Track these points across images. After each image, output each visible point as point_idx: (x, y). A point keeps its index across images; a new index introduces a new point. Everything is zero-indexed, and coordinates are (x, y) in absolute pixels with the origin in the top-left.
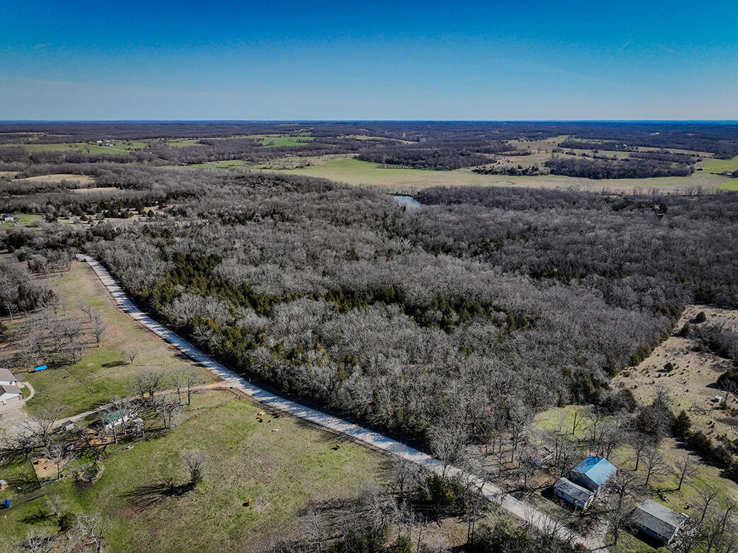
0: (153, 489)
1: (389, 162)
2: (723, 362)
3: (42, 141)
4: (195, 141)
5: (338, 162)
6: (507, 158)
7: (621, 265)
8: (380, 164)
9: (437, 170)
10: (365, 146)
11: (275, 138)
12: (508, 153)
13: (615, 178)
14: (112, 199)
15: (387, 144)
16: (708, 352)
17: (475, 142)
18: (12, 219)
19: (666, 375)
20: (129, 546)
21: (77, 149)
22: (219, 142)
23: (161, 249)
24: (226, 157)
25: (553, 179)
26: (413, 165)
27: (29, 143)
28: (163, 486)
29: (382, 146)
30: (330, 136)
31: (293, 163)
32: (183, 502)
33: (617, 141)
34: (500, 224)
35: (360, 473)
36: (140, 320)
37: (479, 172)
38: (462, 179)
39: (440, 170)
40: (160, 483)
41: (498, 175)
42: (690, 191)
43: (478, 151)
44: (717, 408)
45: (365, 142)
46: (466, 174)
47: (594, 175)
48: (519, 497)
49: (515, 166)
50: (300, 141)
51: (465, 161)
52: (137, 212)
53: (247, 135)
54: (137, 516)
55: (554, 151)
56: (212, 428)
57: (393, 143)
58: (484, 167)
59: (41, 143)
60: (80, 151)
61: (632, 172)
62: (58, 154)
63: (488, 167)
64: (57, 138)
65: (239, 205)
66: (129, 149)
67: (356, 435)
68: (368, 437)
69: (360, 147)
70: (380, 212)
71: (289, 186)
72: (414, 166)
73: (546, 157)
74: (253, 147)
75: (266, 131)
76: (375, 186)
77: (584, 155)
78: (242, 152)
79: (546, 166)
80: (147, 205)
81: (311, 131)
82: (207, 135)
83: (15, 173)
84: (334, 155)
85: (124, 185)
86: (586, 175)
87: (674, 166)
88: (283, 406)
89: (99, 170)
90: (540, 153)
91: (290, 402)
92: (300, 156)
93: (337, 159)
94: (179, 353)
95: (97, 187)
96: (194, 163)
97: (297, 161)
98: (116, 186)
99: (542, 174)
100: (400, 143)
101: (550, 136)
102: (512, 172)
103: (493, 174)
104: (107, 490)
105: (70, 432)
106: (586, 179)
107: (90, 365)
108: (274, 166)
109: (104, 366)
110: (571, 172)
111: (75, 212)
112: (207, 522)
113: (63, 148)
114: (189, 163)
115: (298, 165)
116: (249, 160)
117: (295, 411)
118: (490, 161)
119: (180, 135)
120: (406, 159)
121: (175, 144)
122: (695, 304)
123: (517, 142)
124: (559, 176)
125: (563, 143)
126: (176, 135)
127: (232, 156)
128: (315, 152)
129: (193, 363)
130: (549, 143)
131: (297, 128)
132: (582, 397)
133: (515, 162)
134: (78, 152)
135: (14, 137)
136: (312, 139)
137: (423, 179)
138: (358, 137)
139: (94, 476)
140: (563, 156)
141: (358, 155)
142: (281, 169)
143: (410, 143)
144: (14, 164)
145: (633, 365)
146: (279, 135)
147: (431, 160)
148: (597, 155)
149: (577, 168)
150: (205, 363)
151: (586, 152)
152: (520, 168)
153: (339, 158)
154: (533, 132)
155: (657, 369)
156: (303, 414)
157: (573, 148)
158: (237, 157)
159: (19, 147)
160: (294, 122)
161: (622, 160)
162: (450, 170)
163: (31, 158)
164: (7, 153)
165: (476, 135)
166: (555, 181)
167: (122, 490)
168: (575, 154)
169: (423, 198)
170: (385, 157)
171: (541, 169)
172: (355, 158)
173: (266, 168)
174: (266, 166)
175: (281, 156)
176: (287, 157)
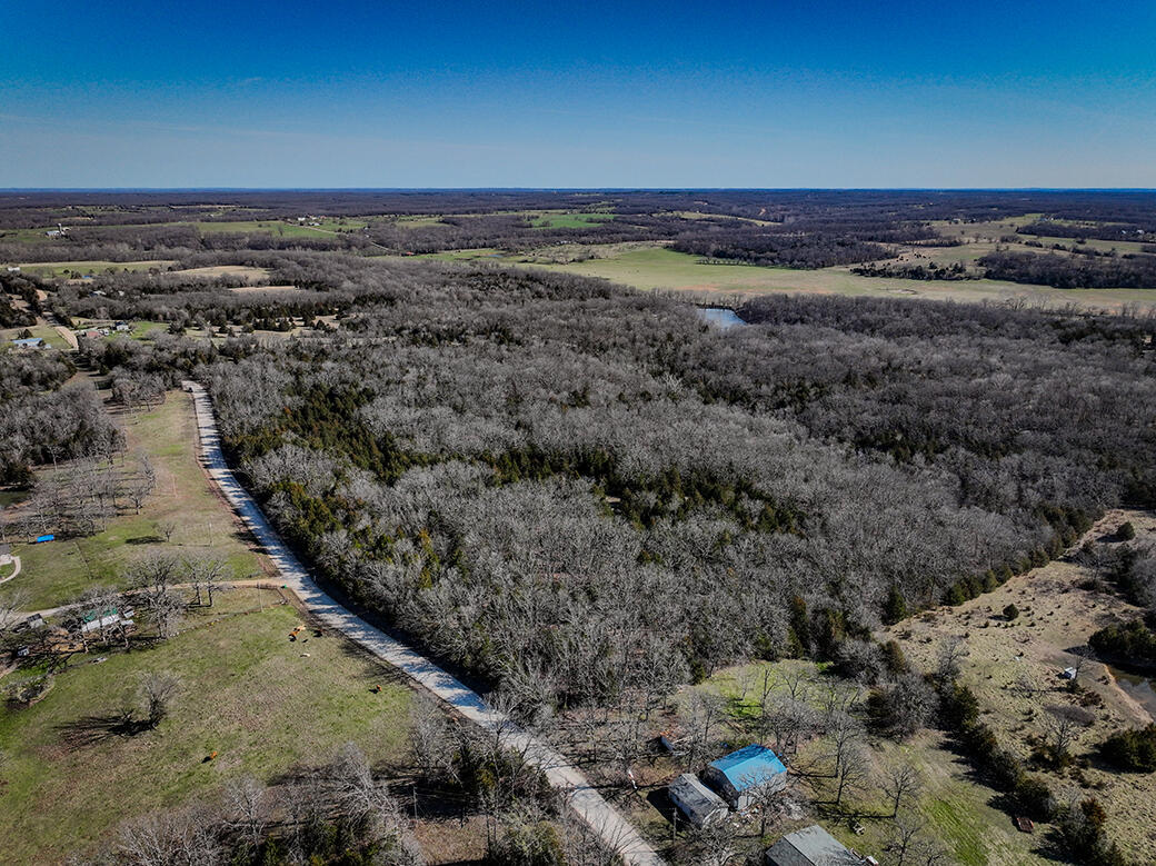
0: (102, 722)
1: (720, 254)
2: (1125, 611)
3: (228, 217)
4: (436, 219)
5: (640, 253)
6: (916, 251)
7: (1014, 435)
8: (703, 258)
10: (691, 230)
11: (558, 216)
13: (1100, 287)
14: (275, 302)
16: (1108, 592)
17: (871, 225)
18: (126, 328)
19: (999, 624)
20: (32, 798)
21: (266, 230)
22: (471, 220)
23: (297, 378)
24: (471, 243)
26: (757, 259)
27: (208, 221)
28: (116, 719)
29: (718, 229)
30: (643, 212)
31: (570, 254)
32: (130, 746)
33: (1127, 224)
34: (839, 359)
35: (390, 732)
36: (219, 479)
37: (861, 272)
39: (799, 268)
40: (115, 714)
41: (893, 279)
43: (871, 239)
44: (1060, 690)
45: (693, 222)
46: (840, 276)
48: (610, 796)
49: (925, 264)
50: (591, 221)
51: (842, 256)
52: (303, 323)
53: (516, 211)
54: (63, 758)
55: (1004, 240)
56: (222, 643)
57: (738, 224)
58: (873, 265)
59: (224, 221)
60: (269, 233)
61: (1133, 278)
62: (239, 237)
63: (879, 265)
64: (249, 213)
65: (448, 316)
66: (340, 230)
67: (414, 674)
68: (431, 679)
69: (683, 231)
70: (661, 335)
71: (541, 289)
72: (757, 261)
73: (985, 249)
74: (515, 229)
75: (548, 204)
76: (678, 293)
77: (1057, 247)
78: (499, 237)
79: (981, 265)
80: (321, 313)
81: (616, 205)
82: (457, 209)
83: (170, 263)
84: (634, 243)
85: (305, 284)
86: (1048, 281)
88: (337, 620)
89: (280, 260)
90: (978, 243)
91: (351, 616)
92: (583, 243)
93: (638, 250)
94: (243, 530)
95: (271, 285)
96: (424, 252)
97: (575, 250)
98: (296, 284)
99: (969, 278)
100: (750, 224)
101: (1009, 215)
102: (917, 274)
103: (884, 276)
104: (44, 715)
105: (34, 630)
106: (1048, 289)
107: (112, 539)
108: (540, 259)
109: (129, 541)
111: (215, 321)
112: (146, 778)
113: (248, 229)
114: (417, 252)
115: (576, 256)
116: (504, 249)
117: (350, 629)
118: (888, 256)
119: (417, 211)
120: (747, 250)
121: (405, 224)
122: (1127, 508)
123: (946, 223)
124: (998, 282)
125: (1027, 227)
126: (412, 211)
127: (481, 243)
128: (607, 238)
129: (253, 546)
130: (1001, 227)
131: (599, 200)
132: (814, 647)
133: (928, 257)
134: (267, 234)
135: (193, 211)
136: (611, 217)
137: (764, 282)
138: (687, 215)
139: (35, 695)
140: (1017, 248)
141: (672, 242)
142: (548, 263)
143: (767, 224)
144: (177, 250)
145: (951, 603)
146: (563, 211)
147: (787, 253)
148: (1081, 247)
149: (1032, 269)
150: (270, 548)
151: (1062, 242)
152: (932, 267)
153: (642, 247)
154: (982, 207)
155: (991, 614)
156: (358, 635)
157: (1040, 235)
158: (487, 244)
159: (191, 226)
160: (598, 191)
161: (1125, 257)
162: (814, 269)
163: (203, 242)
164: (172, 234)
165: (882, 212)
167: (63, 718)
168: (1041, 246)
169: (749, 313)
170: (713, 247)
171: (969, 269)
172: (667, 247)
173: (526, 261)
174: (527, 258)
175: (554, 243)
176: (562, 244)
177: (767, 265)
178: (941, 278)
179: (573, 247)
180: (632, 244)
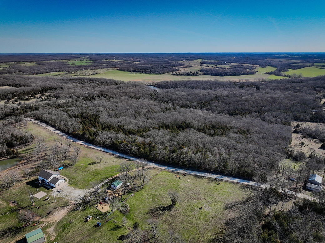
0: (156, 209)
1: (133, 71)
4: (33, 63)
5: (110, 72)
6: (183, 68)
7: (261, 109)
8: (131, 72)
9: (156, 74)
12: (183, 66)
13: (229, 76)
15: (128, 63)
17: (166, 62)
19: (303, 146)
22: (47, 63)
24: (54, 70)
25: (205, 77)
28: (159, 208)
29: (126, 64)
30: (99, 60)
31: (89, 73)
33: (221, 61)
36: (84, 144)
37: (174, 74)
38: (168, 78)
39: (158, 74)
40: (157, 207)
41: (184, 76)
42: (259, 80)
43: (170, 66)
45: (117, 62)
46: (169, 76)
47: (221, 75)
49: (189, 72)
50: (86, 63)
51: (167, 70)
53: (58, 60)
55: (200, 65)
56: (161, 183)
57: (130, 63)
58: (176, 73)
67: (222, 179)
69: (116, 65)
72: (146, 73)
73: (199, 68)
74: (65, 66)
77: (213, 67)
78: (61, 68)
79: (201, 72)
80: (35, 94)
81: (88, 58)
82: (38, 60)
85: (14, 85)
87: (248, 70)
88: (183, 171)
90: (196, 66)
92: (91, 69)
93: (109, 71)
94: (116, 156)
96: (39, 74)
97: (91, 72)
98: (8, 85)
99: (201, 75)
100: (133, 63)
101: (194, 59)
102: (188, 74)
103: (181, 75)
104: (136, 213)
106: (218, 77)
107: (82, 165)
108: (81, 74)
109: (89, 164)
110: (211, 74)
114: (37, 74)
116: (67, 72)
118: (177, 70)
120: (141, 70)
121: (24, 65)
123: (183, 62)
124: (207, 75)
125: (202, 62)
126: (22, 61)
127: (58, 70)
128: (98, 67)
129: (126, 159)
130: (196, 62)
131: (81, 56)
133: (188, 70)
136: (91, 61)
138: (113, 61)
139: (126, 208)
140: (205, 67)
141: (118, 68)
142: (84, 75)
143: (137, 63)
145: (290, 144)
146: (74, 60)
147: (152, 70)
148: (217, 67)
149: (214, 72)
150: (132, 159)
152: (191, 72)
154: (186, 57)
155: (299, 145)
158: (60, 70)
161: (228, 68)
162: (162, 74)
165: (164, 59)
166: (206, 78)
169: (158, 86)
171: (199, 73)
172: (117, 70)
173: (76, 75)
174: (76, 74)
175: (82, 70)
176: (85, 70)
177: (148, 74)
178: (194, 75)
179: (89, 70)
180: (106, 69)
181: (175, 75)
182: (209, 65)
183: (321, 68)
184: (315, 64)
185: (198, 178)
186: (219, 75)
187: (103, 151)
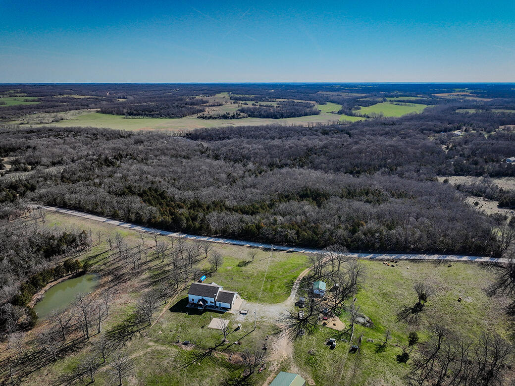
1: (130, 114)
5: (87, 116)
6: (209, 108)
8: (125, 116)
12: (207, 104)
15: (107, 101)
25: (254, 120)
30: (47, 96)
31: (46, 118)
33: (260, 96)
37: (202, 118)
38: (191, 124)
45: (85, 100)
50: (26, 101)
58: (204, 115)
69: (89, 104)
72: (153, 116)
79: (241, 112)
87: (307, 109)
90: (229, 104)
92: (47, 112)
93: (84, 114)
99: (245, 117)
100: (115, 100)
102: (225, 117)
108: (31, 122)
110: (260, 115)
115: (52, 119)
118: (202, 111)
123: (200, 97)
133: (220, 111)
136: (35, 98)
138: (74, 96)
141: (99, 110)
149: (263, 113)
151: (252, 103)
152: (228, 114)
161: (277, 107)
162: (181, 118)
165: (165, 93)
172: (98, 112)
173: (23, 124)
174: (22, 122)
175: (30, 113)
176: (35, 113)
177: (158, 117)
178: (235, 118)
179: (43, 115)
180: (77, 111)
181: (204, 119)
182: (247, 102)
183: (396, 104)
184: (388, 99)
185: (416, 262)
186: (272, 118)
187: (231, 244)
